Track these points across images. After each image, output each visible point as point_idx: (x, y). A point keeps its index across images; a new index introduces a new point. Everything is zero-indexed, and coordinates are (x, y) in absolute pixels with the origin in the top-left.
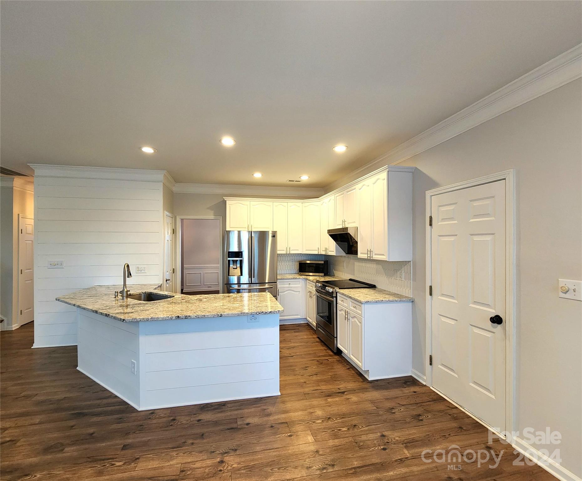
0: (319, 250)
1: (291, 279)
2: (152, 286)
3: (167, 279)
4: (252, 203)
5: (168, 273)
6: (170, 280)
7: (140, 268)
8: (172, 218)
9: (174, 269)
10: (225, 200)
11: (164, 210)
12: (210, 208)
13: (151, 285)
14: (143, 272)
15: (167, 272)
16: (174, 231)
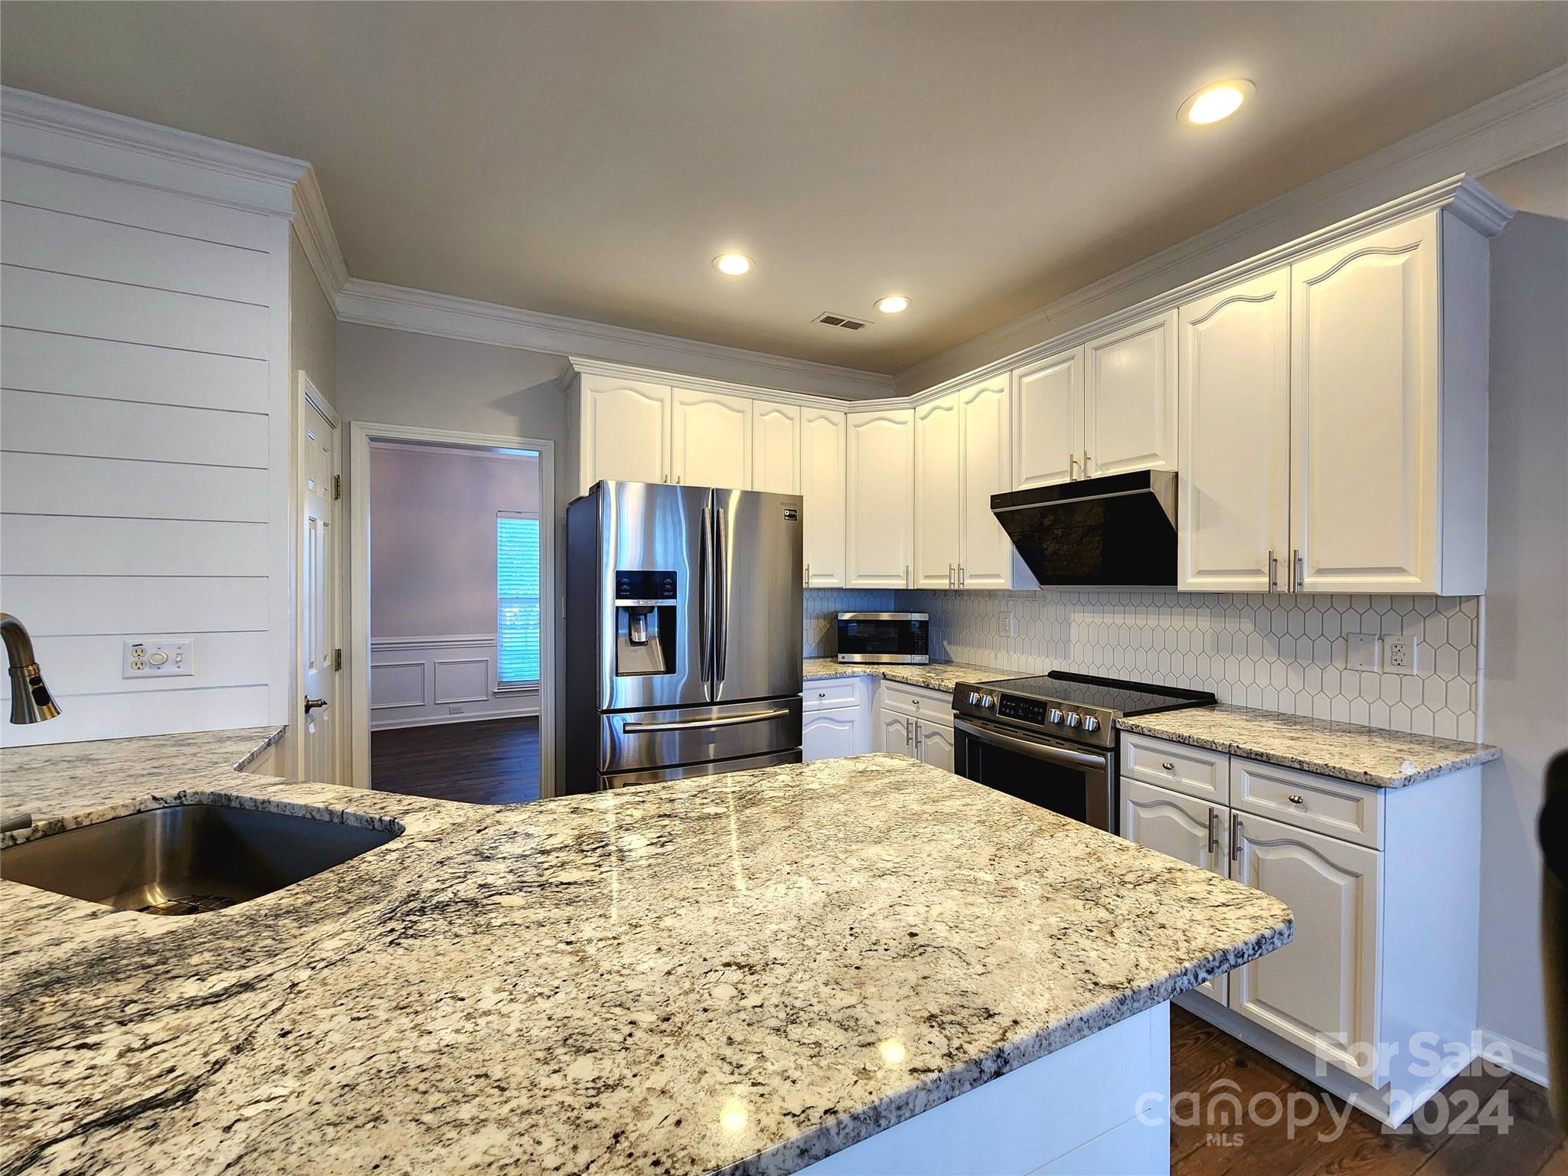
0: (911, 576)
1: (826, 679)
2: (231, 747)
3: (313, 697)
4: (681, 394)
5: (313, 671)
6: (325, 703)
7: (150, 652)
8: (333, 426)
9: (338, 653)
10: (577, 368)
11: (295, 367)
12: (505, 405)
13: (221, 740)
14: (174, 670)
15: (311, 665)
16: (340, 488)
